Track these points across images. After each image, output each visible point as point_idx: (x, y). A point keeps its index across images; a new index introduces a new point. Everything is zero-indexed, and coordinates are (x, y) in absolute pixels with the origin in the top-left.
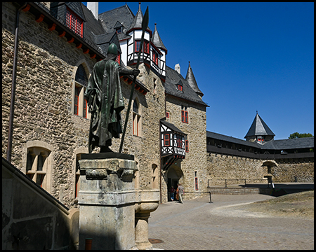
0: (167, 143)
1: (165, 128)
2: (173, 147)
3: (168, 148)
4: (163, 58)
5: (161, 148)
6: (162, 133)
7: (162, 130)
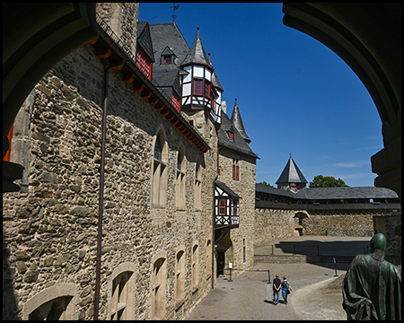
0: (222, 211)
1: (221, 192)
2: (230, 216)
3: (223, 218)
4: (218, 100)
5: (215, 217)
6: (216, 198)
7: (217, 194)
